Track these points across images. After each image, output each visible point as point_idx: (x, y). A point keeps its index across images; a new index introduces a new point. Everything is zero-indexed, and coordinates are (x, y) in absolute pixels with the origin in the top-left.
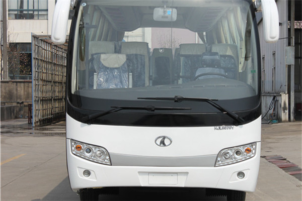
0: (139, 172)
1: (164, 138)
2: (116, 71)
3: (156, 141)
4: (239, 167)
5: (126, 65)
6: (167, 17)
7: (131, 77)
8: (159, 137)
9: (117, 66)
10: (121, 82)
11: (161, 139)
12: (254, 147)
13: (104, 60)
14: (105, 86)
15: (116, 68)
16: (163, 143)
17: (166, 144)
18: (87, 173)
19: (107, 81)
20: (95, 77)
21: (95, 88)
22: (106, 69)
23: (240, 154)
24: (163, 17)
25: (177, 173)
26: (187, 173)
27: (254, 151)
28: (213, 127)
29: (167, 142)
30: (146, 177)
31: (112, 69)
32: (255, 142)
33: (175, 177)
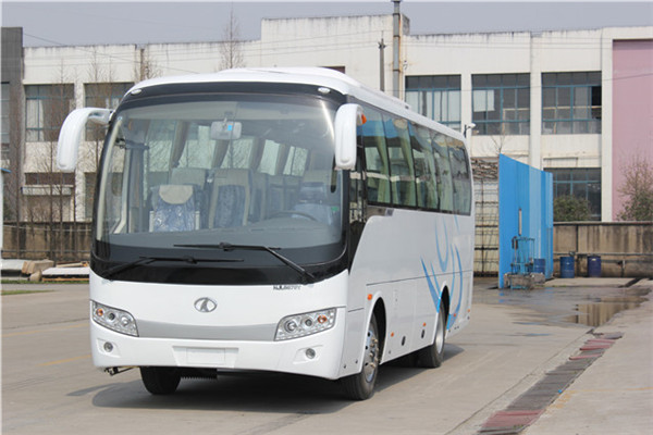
0: (174, 347)
1: (207, 300)
2: (180, 208)
3: (196, 303)
4: (308, 342)
5: (192, 201)
6: (227, 134)
7: (198, 216)
8: (201, 299)
9: (181, 202)
10: (185, 223)
11: (202, 302)
12: (332, 314)
13: (164, 193)
14: (164, 228)
15: (181, 205)
16: (204, 307)
17: (210, 309)
18: (109, 346)
19: (166, 222)
20: (151, 216)
21: (151, 230)
22: (167, 205)
23: (311, 324)
24: (222, 134)
25: (224, 349)
26: (237, 349)
27: (331, 321)
28: (272, 286)
29: (210, 306)
30: (184, 353)
31: (175, 206)
32: (335, 308)
33: (222, 354)
